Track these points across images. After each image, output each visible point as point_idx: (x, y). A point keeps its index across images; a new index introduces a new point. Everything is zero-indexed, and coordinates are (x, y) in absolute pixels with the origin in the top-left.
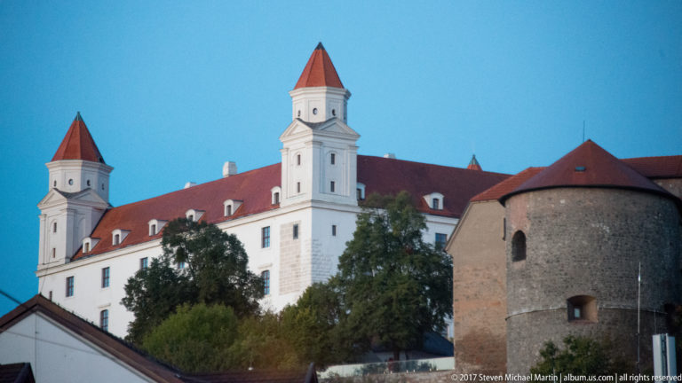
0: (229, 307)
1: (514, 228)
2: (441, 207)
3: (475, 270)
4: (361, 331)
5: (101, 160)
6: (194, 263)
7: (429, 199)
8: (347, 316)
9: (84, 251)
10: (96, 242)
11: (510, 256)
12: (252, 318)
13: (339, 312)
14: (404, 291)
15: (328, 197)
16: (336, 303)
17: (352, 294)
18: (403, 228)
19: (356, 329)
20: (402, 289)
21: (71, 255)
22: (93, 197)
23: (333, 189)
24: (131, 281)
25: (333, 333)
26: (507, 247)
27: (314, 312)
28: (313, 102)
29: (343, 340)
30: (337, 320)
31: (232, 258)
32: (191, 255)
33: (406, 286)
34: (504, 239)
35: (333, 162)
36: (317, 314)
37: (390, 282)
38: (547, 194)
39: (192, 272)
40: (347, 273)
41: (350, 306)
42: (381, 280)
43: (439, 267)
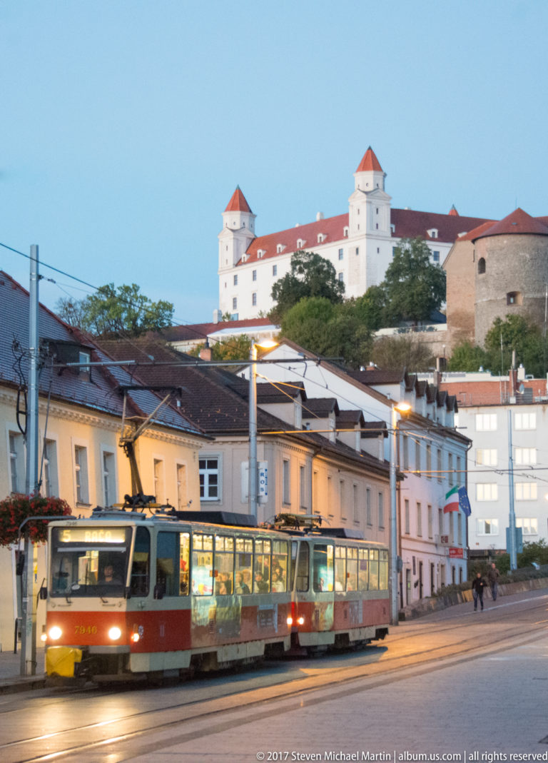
0: (328, 299)
1: (479, 257)
2: (436, 236)
3: (458, 278)
4: (398, 311)
5: (250, 211)
6: (308, 274)
7: (430, 232)
8: (389, 303)
9: (242, 261)
10: (249, 256)
11: (477, 271)
12: (339, 304)
13: (385, 300)
14: (421, 290)
15: (375, 232)
16: (384, 296)
17: (393, 291)
18: (419, 255)
19: (394, 310)
20: (419, 289)
21: (236, 263)
22: (247, 232)
23: (377, 227)
24: (275, 284)
25: (383, 312)
26: (476, 266)
27: (372, 301)
28: (367, 179)
29: (388, 316)
30: (384, 305)
31: (328, 272)
32: (306, 271)
33: (421, 287)
34: (474, 261)
35: (377, 212)
36: (374, 302)
37: (413, 285)
38: (497, 238)
39: (307, 280)
40: (389, 280)
41: (391, 298)
42: (408, 283)
43: (438, 276)
